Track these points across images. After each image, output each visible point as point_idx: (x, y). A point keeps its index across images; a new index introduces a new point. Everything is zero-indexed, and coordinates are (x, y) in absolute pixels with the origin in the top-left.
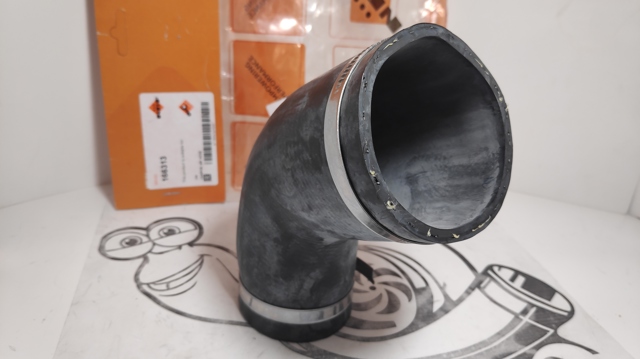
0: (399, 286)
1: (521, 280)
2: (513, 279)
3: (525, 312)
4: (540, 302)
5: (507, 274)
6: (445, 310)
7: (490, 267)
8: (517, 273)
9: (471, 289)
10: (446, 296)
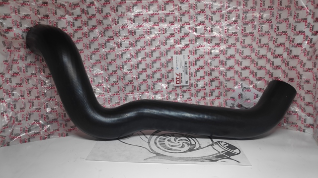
0: (186, 143)
1: (227, 145)
2: (224, 145)
3: (222, 152)
4: (229, 150)
5: (223, 144)
6: (197, 149)
7: (219, 142)
8: (227, 144)
9: (209, 146)
10: (200, 147)
